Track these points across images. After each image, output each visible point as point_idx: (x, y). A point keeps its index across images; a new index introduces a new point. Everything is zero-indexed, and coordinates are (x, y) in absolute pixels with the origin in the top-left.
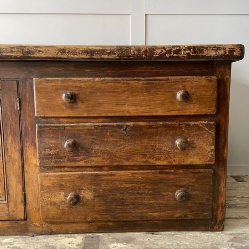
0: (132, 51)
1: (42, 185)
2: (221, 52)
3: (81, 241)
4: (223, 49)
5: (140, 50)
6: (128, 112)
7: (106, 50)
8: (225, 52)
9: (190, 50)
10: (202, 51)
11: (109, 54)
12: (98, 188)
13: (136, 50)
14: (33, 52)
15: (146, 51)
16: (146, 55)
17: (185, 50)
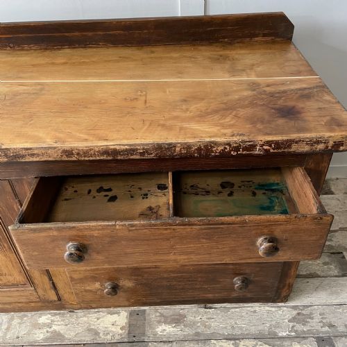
0: (178, 149)
1: (71, 278)
2: (321, 147)
3: (126, 321)
4: (325, 143)
5: (191, 148)
6: (175, 261)
7: (137, 149)
8: (327, 147)
9: (270, 146)
10: (290, 146)
11: (142, 154)
12: (140, 278)
13: (183, 148)
14: (23, 156)
15: (199, 149)
16: (200, 154)
17: (262, 146)
